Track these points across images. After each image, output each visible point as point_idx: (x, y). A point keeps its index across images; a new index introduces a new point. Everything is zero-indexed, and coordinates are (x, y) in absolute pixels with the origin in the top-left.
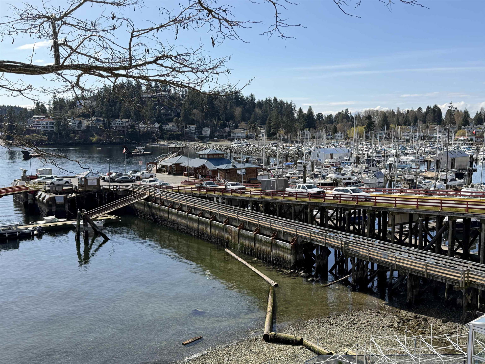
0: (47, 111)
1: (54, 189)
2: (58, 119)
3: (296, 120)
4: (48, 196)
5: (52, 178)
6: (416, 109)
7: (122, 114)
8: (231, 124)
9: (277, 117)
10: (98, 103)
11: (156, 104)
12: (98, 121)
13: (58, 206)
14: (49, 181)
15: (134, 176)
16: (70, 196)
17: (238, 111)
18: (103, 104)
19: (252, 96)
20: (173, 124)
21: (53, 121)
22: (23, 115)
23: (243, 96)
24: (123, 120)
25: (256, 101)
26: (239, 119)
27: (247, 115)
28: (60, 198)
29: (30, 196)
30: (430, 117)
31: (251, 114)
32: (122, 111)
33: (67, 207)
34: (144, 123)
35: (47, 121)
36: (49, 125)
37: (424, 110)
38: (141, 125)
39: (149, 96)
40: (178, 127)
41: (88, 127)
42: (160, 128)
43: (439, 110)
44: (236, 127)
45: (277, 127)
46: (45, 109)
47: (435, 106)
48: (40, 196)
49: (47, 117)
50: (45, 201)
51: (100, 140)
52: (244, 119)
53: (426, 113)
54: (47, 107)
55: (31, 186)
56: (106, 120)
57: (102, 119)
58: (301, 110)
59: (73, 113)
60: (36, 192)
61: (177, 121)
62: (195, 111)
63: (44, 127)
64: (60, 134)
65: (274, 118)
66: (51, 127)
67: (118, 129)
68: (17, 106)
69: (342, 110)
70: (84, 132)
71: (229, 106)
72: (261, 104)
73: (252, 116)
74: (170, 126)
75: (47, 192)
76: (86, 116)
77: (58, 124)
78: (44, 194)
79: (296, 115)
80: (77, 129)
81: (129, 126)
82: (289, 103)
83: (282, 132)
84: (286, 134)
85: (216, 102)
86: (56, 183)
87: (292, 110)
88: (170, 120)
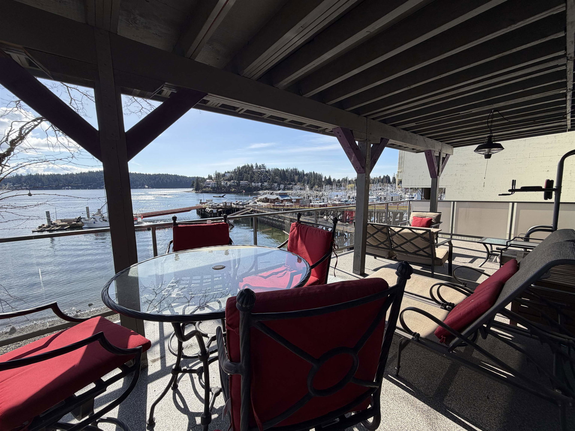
0: (213, 179)
1: (213, 207)
2: (217, 181)
3: (323, 181)
4: (210, 210)
5: (212, 203)
6: (378, 177)
7: (244, 179)
8: (293, 183)
9: (314, 180)
10: (234, 174)
11: (259, 174)
12: (234, 182)
13: (214, 214)
14: (211, 204)
15: (247, 203)
16: (219, 210)
17: (296, 178)
18: (236, 175)
19: (303, 171)
20: (267, 183)
21: (215, 182)
22: (203, 180)
23: (299, 171)
24: (245, 182)
25: (305, 173)
26: (297, 181)
27: (301, 179)
28: (215, 211)
29: (203, 210)
30: (385, 180)
31: (302, 179)
32: (244, 177)
33: (218, 214)
34: (254, 183)
35: (213, 182)
36: (213, 184)
37: (382, 177)
38: (253, 184)
39: (257, 171)
40: (269, 184)
41: (230, 185)
42: (261, 185)
43: (389, 177)
44: (296, 184)
45: (314, 185)
46: (212, 178)
47: (387, 175)
48: (207, 210)
49: (213, 181)
50: (209, 212)
51: (235, 191)
52: (299, 181)
53: (383, 179)
54: (213, 176)
55: (203, 206)
56: (237, 182)
57: (236, 181)
58: (325, 178)
59: (223, 179)
60: (205, 208)
61: (269, 182)
62: (277, 177)
63: (211, 185)
64: (218, 188)
65: (313, 180)
66: (214, 185)
67: (243, 185)
68: (201, 177)
69: (345, 177)
70: (228, 187)
71: (292, 175)
72: (307, 175)
73: (303, 179)
74: (266, 184)
75: (210, 208)
76: (229, 180)
77: (217, 184)
78: (208, 209)
79: (323, 180)
80: (225, 186)
81: (248, 184)
82: (320, 174)
83: (316, 186)
84: (318, 187)
85: (286, 173)
86: (214, 205)
87: (321, 177)
88: (266, 182)
